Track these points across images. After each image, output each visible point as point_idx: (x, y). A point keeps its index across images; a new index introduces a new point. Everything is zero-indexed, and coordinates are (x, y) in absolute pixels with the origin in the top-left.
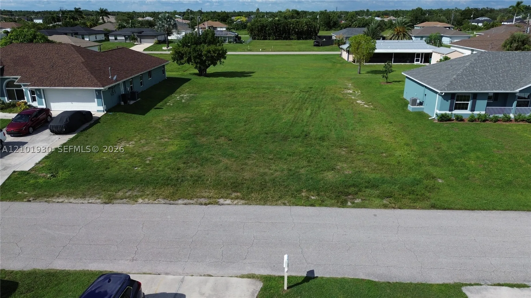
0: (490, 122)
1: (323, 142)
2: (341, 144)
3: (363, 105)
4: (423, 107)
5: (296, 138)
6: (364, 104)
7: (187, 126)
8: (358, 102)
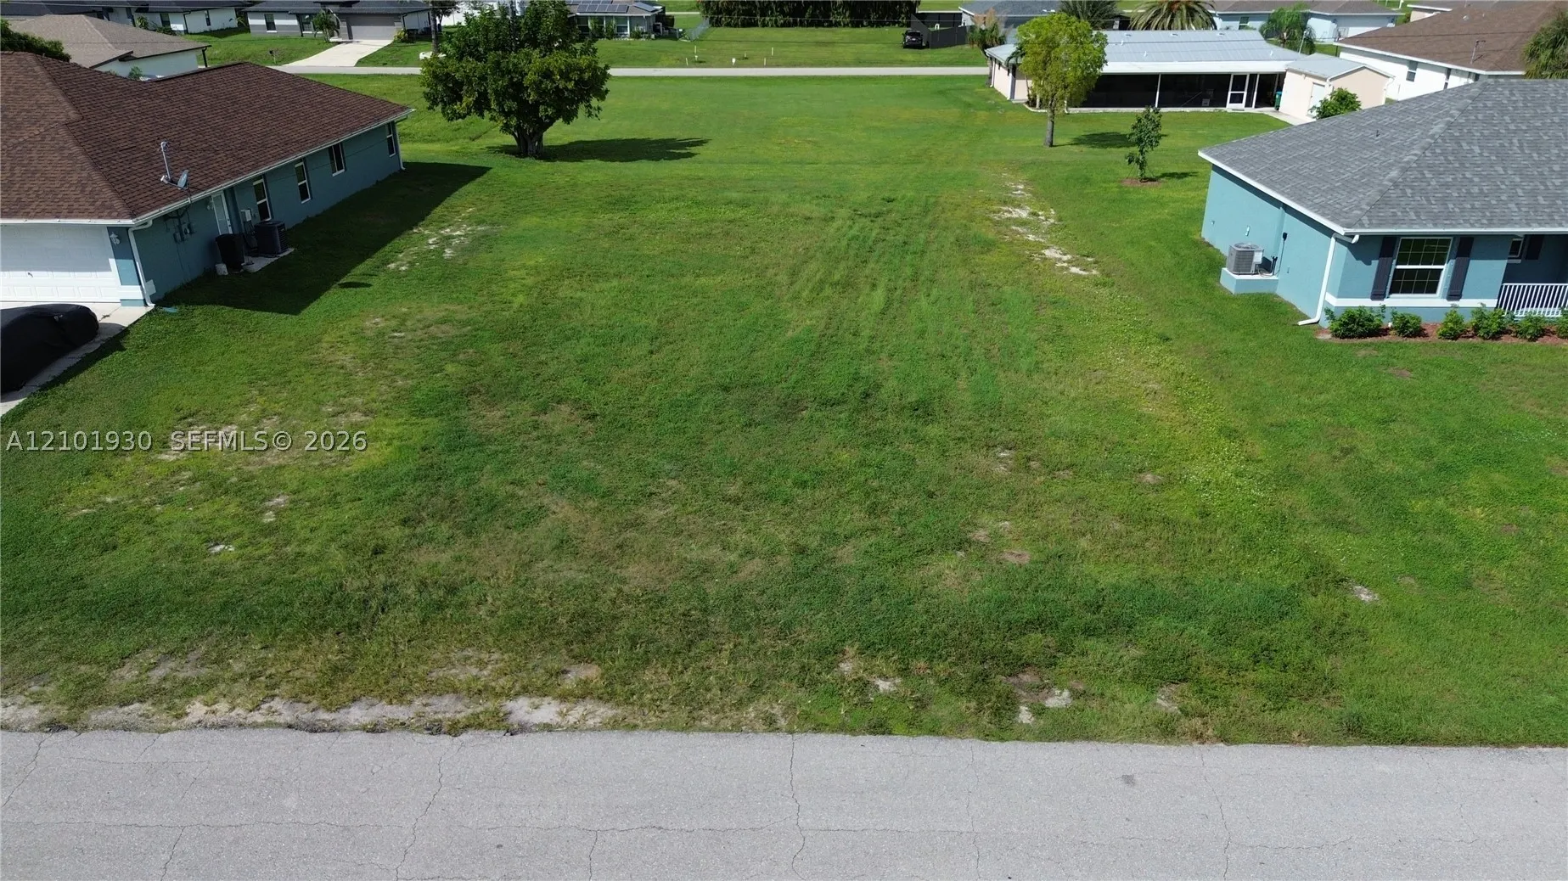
0: (1515, 341)
1: (926, 423)
2: (991, 430)
3: (1067, 268)
4: (1274, 278)
5: (829, 408)
6: (1068, 262)
7: (443, 354)
8: (1047, 253)
